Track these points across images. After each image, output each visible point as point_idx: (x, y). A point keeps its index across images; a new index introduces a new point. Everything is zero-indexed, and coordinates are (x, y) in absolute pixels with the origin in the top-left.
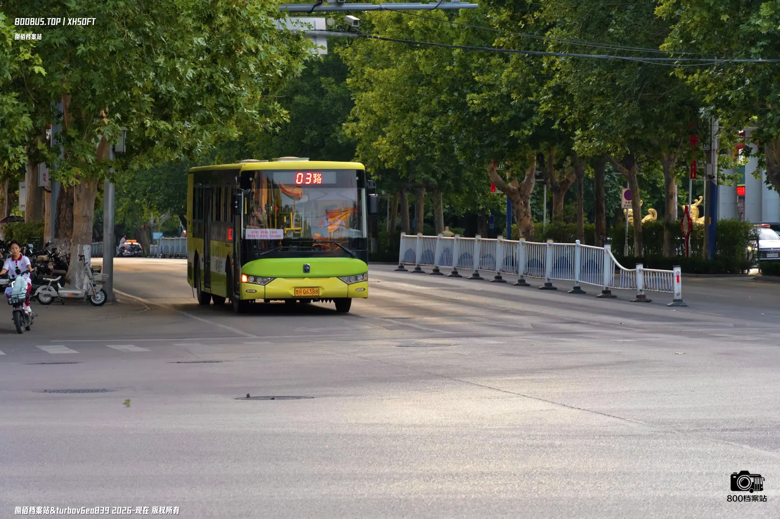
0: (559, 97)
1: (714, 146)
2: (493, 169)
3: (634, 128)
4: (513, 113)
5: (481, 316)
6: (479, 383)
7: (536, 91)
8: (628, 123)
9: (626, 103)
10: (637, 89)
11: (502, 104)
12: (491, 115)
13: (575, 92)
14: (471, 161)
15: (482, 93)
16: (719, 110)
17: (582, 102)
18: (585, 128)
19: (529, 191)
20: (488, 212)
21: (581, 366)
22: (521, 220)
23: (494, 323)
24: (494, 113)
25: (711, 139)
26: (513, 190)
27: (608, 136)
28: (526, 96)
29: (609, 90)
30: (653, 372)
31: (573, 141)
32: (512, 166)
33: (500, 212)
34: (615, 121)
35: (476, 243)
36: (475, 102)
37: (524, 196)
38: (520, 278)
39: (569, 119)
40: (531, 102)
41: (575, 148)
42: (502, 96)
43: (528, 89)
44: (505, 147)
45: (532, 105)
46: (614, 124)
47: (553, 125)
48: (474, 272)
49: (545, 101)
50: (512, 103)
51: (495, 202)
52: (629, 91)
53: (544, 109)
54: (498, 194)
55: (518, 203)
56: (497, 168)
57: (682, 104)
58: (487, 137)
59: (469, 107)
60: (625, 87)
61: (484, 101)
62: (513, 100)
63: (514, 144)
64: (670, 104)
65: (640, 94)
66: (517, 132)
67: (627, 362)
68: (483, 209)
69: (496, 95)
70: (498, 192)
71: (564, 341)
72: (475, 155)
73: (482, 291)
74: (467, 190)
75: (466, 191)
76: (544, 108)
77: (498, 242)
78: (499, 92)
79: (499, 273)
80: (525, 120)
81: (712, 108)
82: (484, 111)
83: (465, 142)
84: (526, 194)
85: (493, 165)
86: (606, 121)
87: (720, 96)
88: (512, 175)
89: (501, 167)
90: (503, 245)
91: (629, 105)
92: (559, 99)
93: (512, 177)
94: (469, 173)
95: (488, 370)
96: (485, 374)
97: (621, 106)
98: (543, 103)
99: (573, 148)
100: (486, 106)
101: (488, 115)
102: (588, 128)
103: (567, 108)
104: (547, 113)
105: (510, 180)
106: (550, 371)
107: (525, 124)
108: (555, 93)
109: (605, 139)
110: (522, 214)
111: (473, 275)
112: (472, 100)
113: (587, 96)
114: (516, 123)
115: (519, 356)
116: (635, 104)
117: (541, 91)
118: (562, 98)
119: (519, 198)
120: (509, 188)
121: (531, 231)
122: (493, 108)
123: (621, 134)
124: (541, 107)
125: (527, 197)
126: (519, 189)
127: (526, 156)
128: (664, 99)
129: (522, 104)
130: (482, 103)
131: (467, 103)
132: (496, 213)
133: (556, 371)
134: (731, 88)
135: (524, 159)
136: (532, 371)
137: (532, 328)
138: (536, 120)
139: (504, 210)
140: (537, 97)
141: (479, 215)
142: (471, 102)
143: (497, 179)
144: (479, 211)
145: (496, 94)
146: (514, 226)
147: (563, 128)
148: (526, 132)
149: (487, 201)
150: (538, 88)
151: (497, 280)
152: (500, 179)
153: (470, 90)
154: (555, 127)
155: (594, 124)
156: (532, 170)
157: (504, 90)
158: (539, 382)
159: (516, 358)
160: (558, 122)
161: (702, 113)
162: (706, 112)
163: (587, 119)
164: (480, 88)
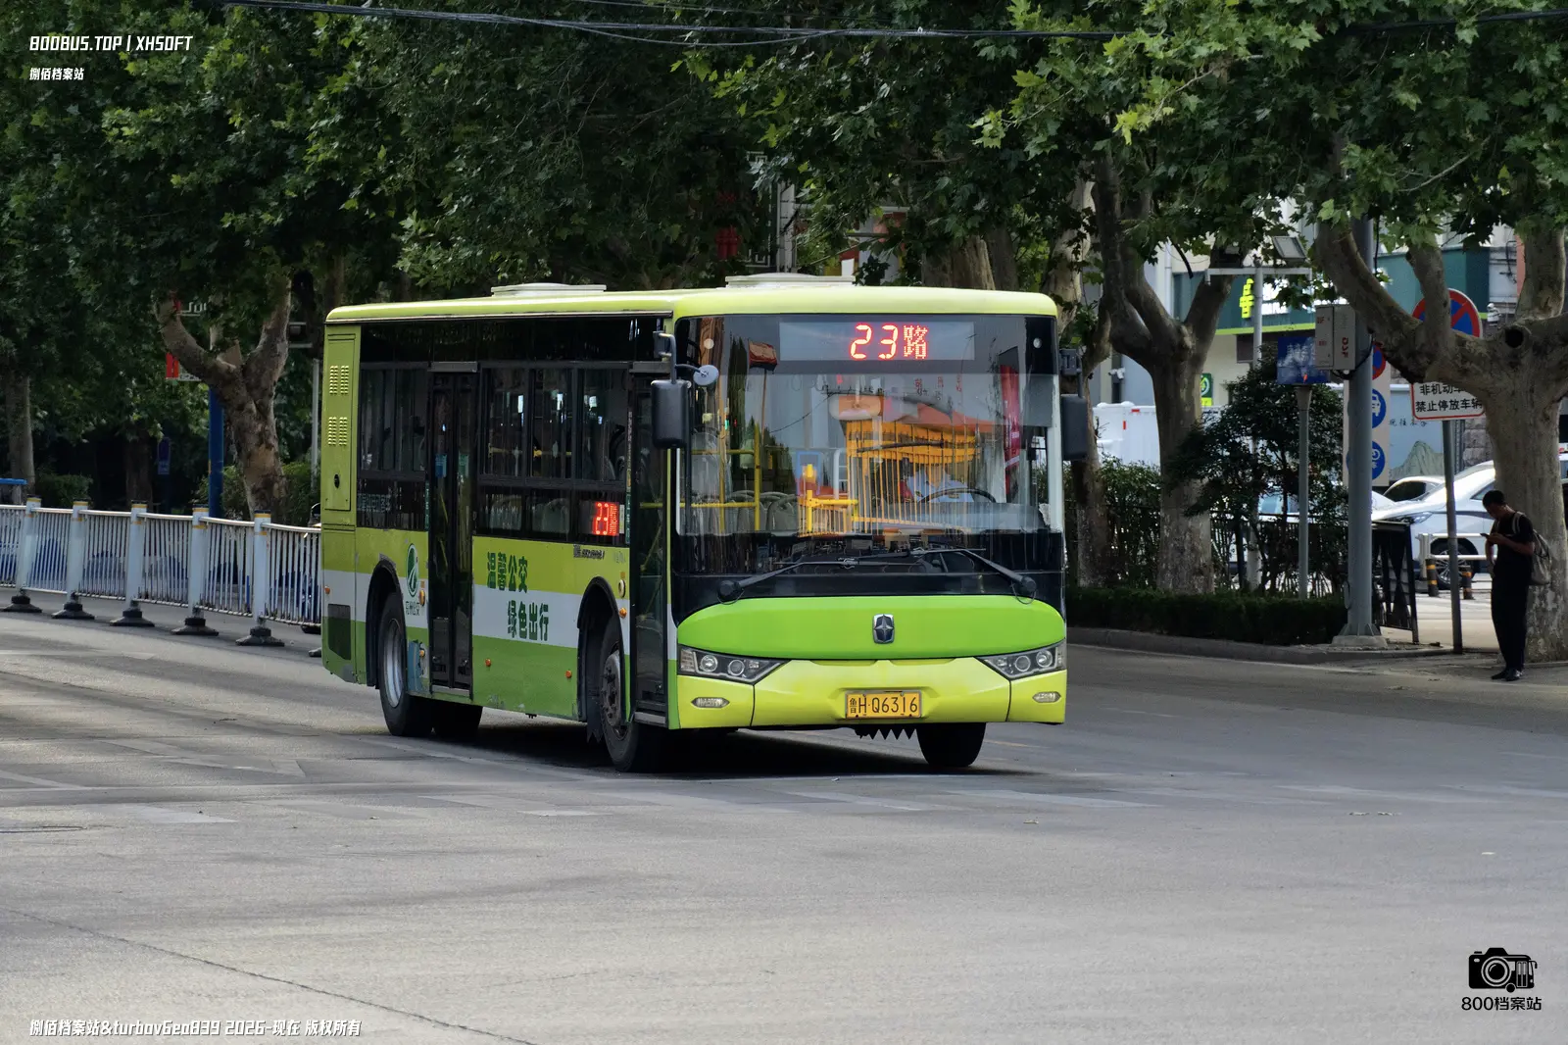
0: (359, 121)
1: (783, 257)
2: (172, 317)
3: (567, 211)
4: (232, 163)
5: (155, 739)
6: (177, 949)
7: (298, 105)
8: (549, 196)
9: (546, 141)
10: (573, 102)
11: (200, 137)
12: (172, 169)
13: (406, 110)
14: (113, 293)
15: (145, 107)
16: (804, 167)
17: (425, 136)
18: (430, 209)
19: (271, 375)
20: (156, 430)
21: (453, 895)
22: (249, 456)
23: (195, 759)
24: (177, 163)
25: (774, 239)
26: (228, 371)
27: (496, 230)
28: (266, 119)
29: (499, 105)
30: (654, 913)
31: (399, 246)
32: (225, 308)
33: (187, 429)
34: (513, 191)
35: (133, 527)
36: (127, 131)
37: (257, 389)
38: (255, 625)
39: (389, 184)
40: (282, 134)
41: (404, 264)
42: (200, 117)
43: (275, 100)
44: (209, 257)
45: (285, 142)
46: (513, 200)
47: (345, 198)
48: (127, 606)
49: (322, 133)
50: (231, 138)
51: (175, 402)
52: (554, 108)
53: (321, 157)
54: (182, 383)
55: (241, 408)
56: (183, 313)
57: (695, 143)
58: (159, 229)
59: (110, 147)
60: (540, 99)
61: (151, 128)
62: (232, 129)
63: (233, 247)
64: (664, 144)
65: (584, 117)
66: (242, 217)
67: (580, 881)
68: (140, 422)
69: (185, 114)
70: (185, 377)
71: (394, 816)
72: (125, 278)
73: (151, 661)
74: (100, 370)
75: (96, 373)
76: (320, 152)
77: (195, 523)
78: (194, 104)
79: (196, 610)
80: (264, 183)
81: (785, 160)
82: (151, 157)
83: (98, 241)
84: (263, 384)
85: (172, 304)
86: (488, 190)
87: (807, 127)
88: (227, 331)
89: (197, 309)
90: (208, 531)
91: (552, 147)
92: (362, 127)
93: (228, 339)
94: (104, 325)
95: (196, 905)
96: (192, 919)
97: (531, 150)
98: (317, 138)
99: (399, 265)
100: (155, 143)
101: (162, 167)
102: (442, 211)
103: (382, 153)
104: (329, 165)
105: (222, 346)
106: (369, 910)
107: (263, 194)
108: (350, 112)
109: (485, 238)
110: (252, 440)
111: (126, 614)
112: (117, 125)
113: (438, 123)
114: (238, 191)
115: (277, 860)
116: (570, 145)
117: (311, 105)
118: (370, 125)
119: (244, 393)
120: (216, 367)
121: (276, 486)
122: (177, 148)
123: (530, 225)
124: (311, 150)
125: (266, 394)
126: (245, 370)
127: (264, 280)
128: (648, 132)
129: (255, 140)
130: (146, 136)
131: (103, 136)
132: (178, 429)
133: (384, 910)
134: (835, 105)
135: (259, 290)
136: (317, 910)
137: (300, 773)
138: (292, 184)
139: (201, 425)
140: (297, 118)
141: (131, 438)
142: (115, 131)
143: (185, 342)
144: (129, 425)
145: (186, 109)
146: (230, 471)
147: (373, 208)
148: (266, 217)
149: (155, 400)
150: (301, 97)
151: (191, 628)
152: (192, 341)
153: (113, 98)
154: (351, 204)
155: (456, 197)
156: (280, 318)
157: (208, 101)
158: (340, 945)
159: (271, 868)
160: (357, 191)
161: (758, 175)
162: (769, 173)
163: (437, 182)
164: (141, 95)
